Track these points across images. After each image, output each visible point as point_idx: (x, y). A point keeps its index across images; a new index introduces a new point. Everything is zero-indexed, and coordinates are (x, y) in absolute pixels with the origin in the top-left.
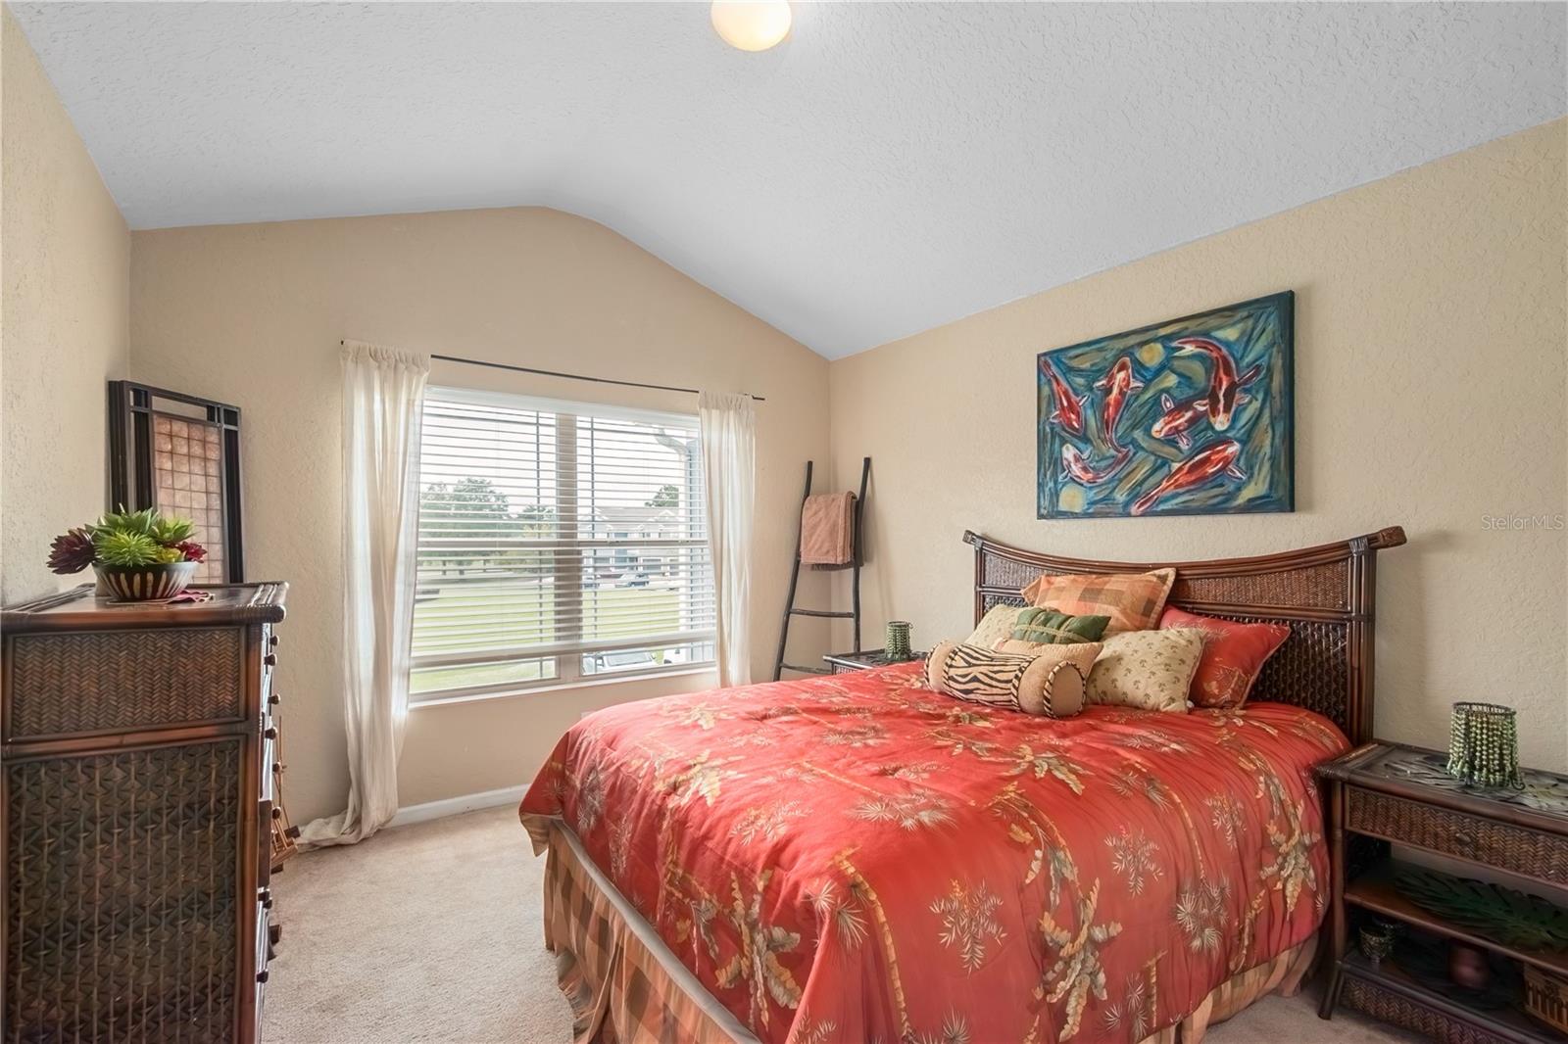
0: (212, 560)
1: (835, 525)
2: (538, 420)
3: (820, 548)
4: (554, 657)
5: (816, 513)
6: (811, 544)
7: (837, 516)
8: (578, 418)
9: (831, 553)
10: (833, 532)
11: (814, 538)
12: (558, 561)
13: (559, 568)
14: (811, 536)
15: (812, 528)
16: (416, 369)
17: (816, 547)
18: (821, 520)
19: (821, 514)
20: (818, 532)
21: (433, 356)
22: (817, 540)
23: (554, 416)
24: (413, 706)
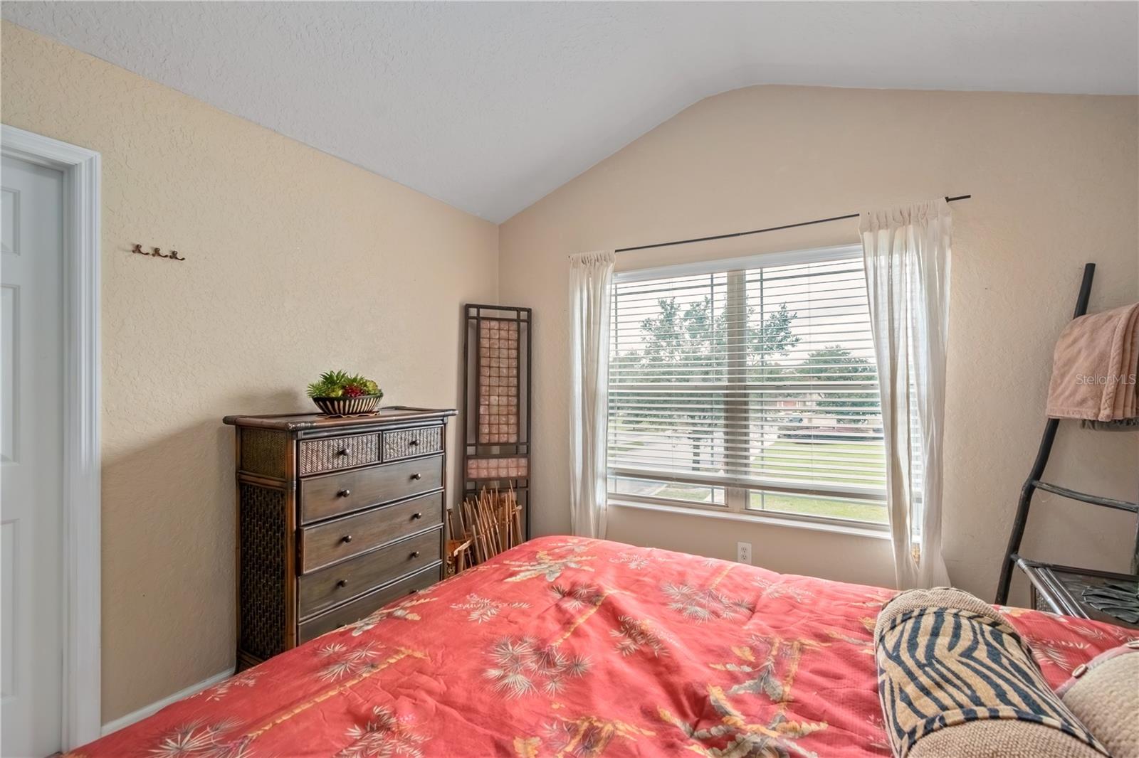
0: (510, 396)
1: (1103, 357)
2: (712, 281)
3: (1073, 394)
4: (723, 487)
5: (1075, 341)
6: (1060, 390)
7: (1109, 344)
8: (747, 272)
9: (1090, 403)
10: (1098, 369)
11: (1067, 379)
12: (726, 403)
13: (727, 409)
14: (1063, 376)
15: (1065, 365)
16: (605, 263)
17: (1067, 393)
18: (1079, 352)
19: (1083, 342)
20: (1073, 370)
21: (616, 251)
22: (1069, 382)
23: (725, 274)
24: (610, 502)
